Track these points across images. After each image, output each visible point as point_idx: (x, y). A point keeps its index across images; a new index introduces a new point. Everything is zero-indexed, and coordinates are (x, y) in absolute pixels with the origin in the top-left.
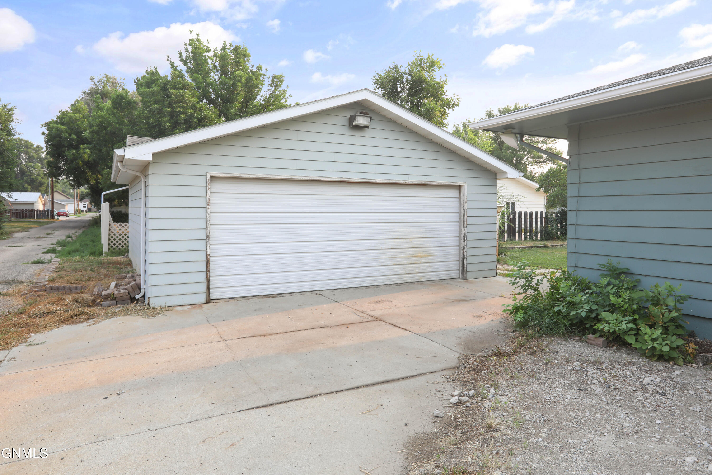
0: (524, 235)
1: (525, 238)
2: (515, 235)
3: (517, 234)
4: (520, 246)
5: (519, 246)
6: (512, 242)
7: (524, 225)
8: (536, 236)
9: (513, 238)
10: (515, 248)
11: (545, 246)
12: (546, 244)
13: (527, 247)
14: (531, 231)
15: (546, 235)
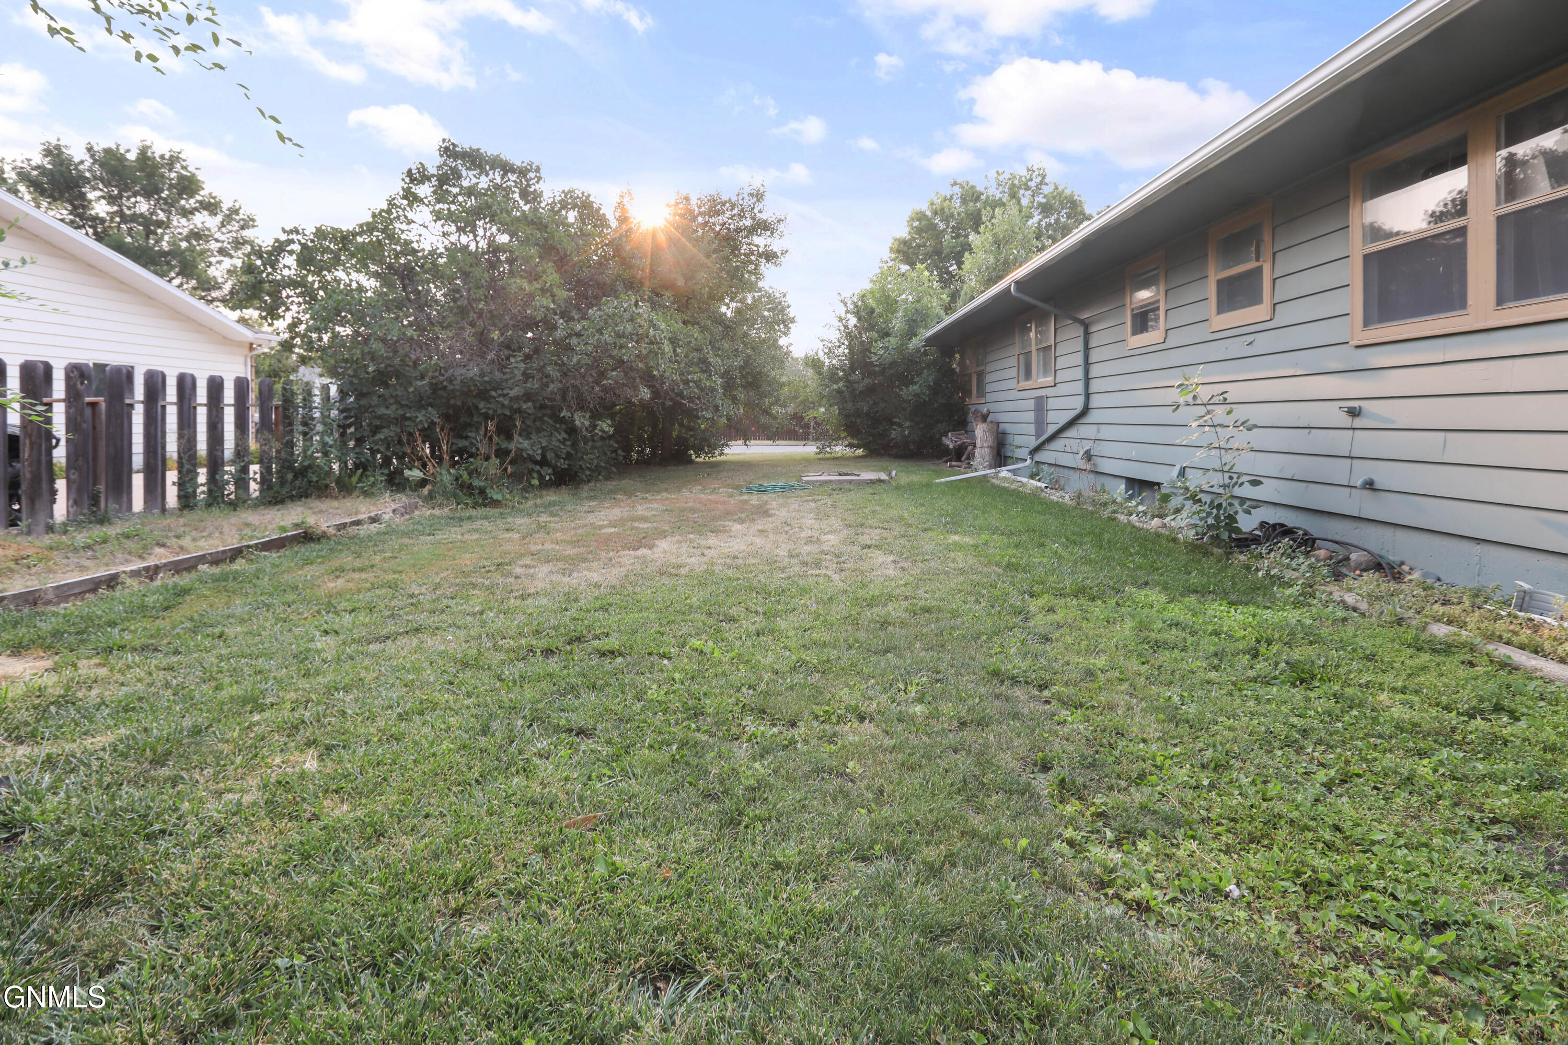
0: (181, 484)
1: (187, 500)
2: (121, 487)
3: (138, 481)
4: (159, 556)
5: (151, 562)
6: (98, 532)
7: (180, 437)
8: (242, 481)
9: (113, 506)
10: (112, 582)
11: (307, 537)
12: (311, 520)
13: (202, 559)
14: (215, 463)
15: (290, 476)
